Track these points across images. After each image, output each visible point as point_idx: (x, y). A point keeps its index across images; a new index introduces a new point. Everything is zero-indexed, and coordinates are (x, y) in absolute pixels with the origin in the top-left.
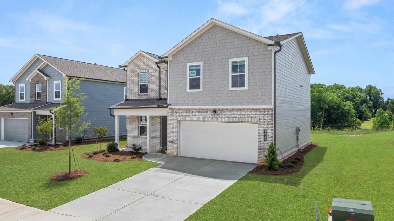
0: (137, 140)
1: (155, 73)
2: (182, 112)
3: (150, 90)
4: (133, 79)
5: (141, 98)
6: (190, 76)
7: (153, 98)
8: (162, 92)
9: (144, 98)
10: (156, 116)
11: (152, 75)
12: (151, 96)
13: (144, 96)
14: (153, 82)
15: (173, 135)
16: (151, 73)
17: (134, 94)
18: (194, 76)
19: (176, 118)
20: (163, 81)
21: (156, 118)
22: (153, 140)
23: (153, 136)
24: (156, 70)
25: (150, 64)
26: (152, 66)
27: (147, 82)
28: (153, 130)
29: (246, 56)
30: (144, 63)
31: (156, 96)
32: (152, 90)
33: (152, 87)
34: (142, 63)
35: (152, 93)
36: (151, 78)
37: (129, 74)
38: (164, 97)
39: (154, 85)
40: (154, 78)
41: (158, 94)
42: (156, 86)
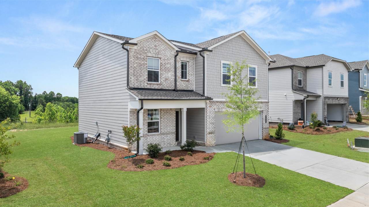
0: (146, 139)
1: (169, 61)
2: (219, 104)
3: (164, 79)
4: (140, 62)
5: (152, 88)
6: (223, 73)
7: (168, 89)
8: (178, 83)
9: (156, 88)
10: (171, 109)
11: (166, 62)
12: (165, 86)
14: (167, 70)
15: (212, 126)
16: (164, 60)
17: (141, 82)
18: (226, 73)
19: (214, 109)
20: (178, 71)
21: (171, 111)
22: (167, 136)
23: (167, 131)
24: (171, 58)
25: (164, 49)
26: (166, 52)
27: (158, 70)
28: (167, 124)
29: (256, 65)
30: (155, 46)
31: (171, 86)
32: (166, 79)
33: (166, 75)
34: (152, 46)
35: (167, 83)
36: (165, 66)
37: (134, 54)
38: (180, 88)
39: (168, 74)
40: (168, 66)
41: (174, 85)
42: (170, 75)
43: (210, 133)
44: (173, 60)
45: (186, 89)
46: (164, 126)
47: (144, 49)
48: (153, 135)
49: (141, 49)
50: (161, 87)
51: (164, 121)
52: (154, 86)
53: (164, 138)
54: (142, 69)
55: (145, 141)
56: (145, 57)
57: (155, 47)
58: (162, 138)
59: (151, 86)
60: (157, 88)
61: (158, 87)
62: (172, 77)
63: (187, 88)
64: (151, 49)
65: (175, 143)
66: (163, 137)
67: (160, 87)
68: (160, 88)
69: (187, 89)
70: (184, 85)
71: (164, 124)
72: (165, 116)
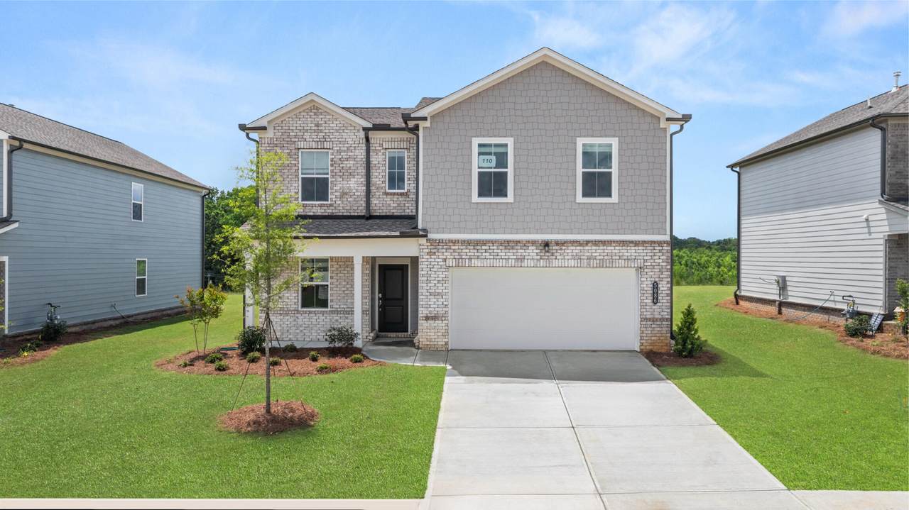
0: (295, 320)
1: (352, 154)
2: (462, 247)
3: (338, 194)
5: (308, 214)
6: (480, 167)
7: (348, 214)
8: (374, 201)
9: (318, 214)
11: (345, 157)
12: (341, 208)
13: (316, 208)
14: (347, 174)
15: (435, 300)
16: (339, 151)
18: (489, 168)
19: (445, 260)
20: (377, 174)
22: (347, 318)
23: (345, 306)
24: (356, 145)
25: (338, 128)
26: (343, 134)
27: (327, 174)
28: (346, 292)
29: (614, 136)
30: (317, 125)
31: (356, 208)
32: (344, 194)
33: (344, 185)
34: (310, 125)
35: (345, 202)
36: (341, 165)
37: (268, 148)
38: (381, 211)
39: (349, 182)
40: (348, 166)
41: (364, 205)
42: (355, 184)
43: (427, 318)
44: (362, 151)
45: (398, 214)
46: (338, 295)
47: (291, 134)
48: (310, 312)
49: (282, 137)
50: (331, 211)
51: (337, 283)
52: (313, 211)
53: (339, 321)
54: (285, 177)
55: (294, 323)
56: (293, 151)
57: (316, 128)
58: (333, 321)
59: (307, 211)
60: (320, 214)
61: (323, 211)
62: (360, 188)
63: (401, 211)
64: (306, 134)
65: (368, 334)
66: (335, 318)
67: (328, 211)
68: (327, 214)
69: (403, 214)
70: (392, 205)
71: (338, 292)
72: (341, 275)
